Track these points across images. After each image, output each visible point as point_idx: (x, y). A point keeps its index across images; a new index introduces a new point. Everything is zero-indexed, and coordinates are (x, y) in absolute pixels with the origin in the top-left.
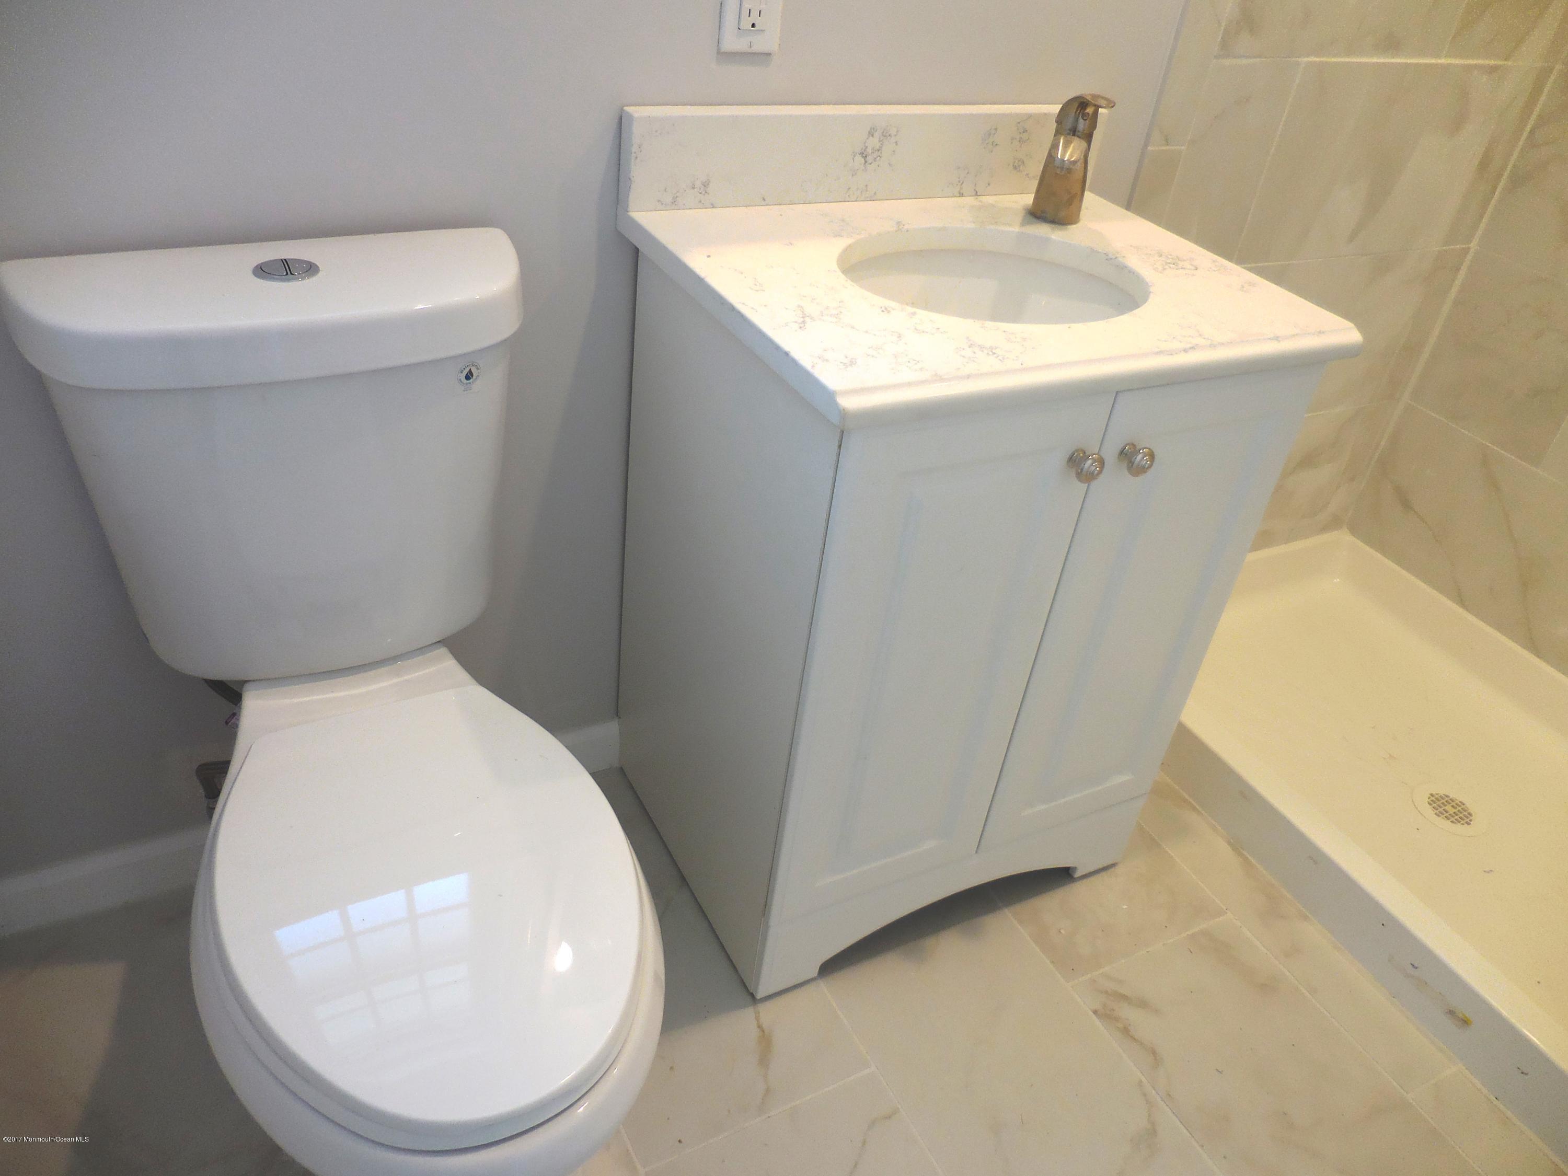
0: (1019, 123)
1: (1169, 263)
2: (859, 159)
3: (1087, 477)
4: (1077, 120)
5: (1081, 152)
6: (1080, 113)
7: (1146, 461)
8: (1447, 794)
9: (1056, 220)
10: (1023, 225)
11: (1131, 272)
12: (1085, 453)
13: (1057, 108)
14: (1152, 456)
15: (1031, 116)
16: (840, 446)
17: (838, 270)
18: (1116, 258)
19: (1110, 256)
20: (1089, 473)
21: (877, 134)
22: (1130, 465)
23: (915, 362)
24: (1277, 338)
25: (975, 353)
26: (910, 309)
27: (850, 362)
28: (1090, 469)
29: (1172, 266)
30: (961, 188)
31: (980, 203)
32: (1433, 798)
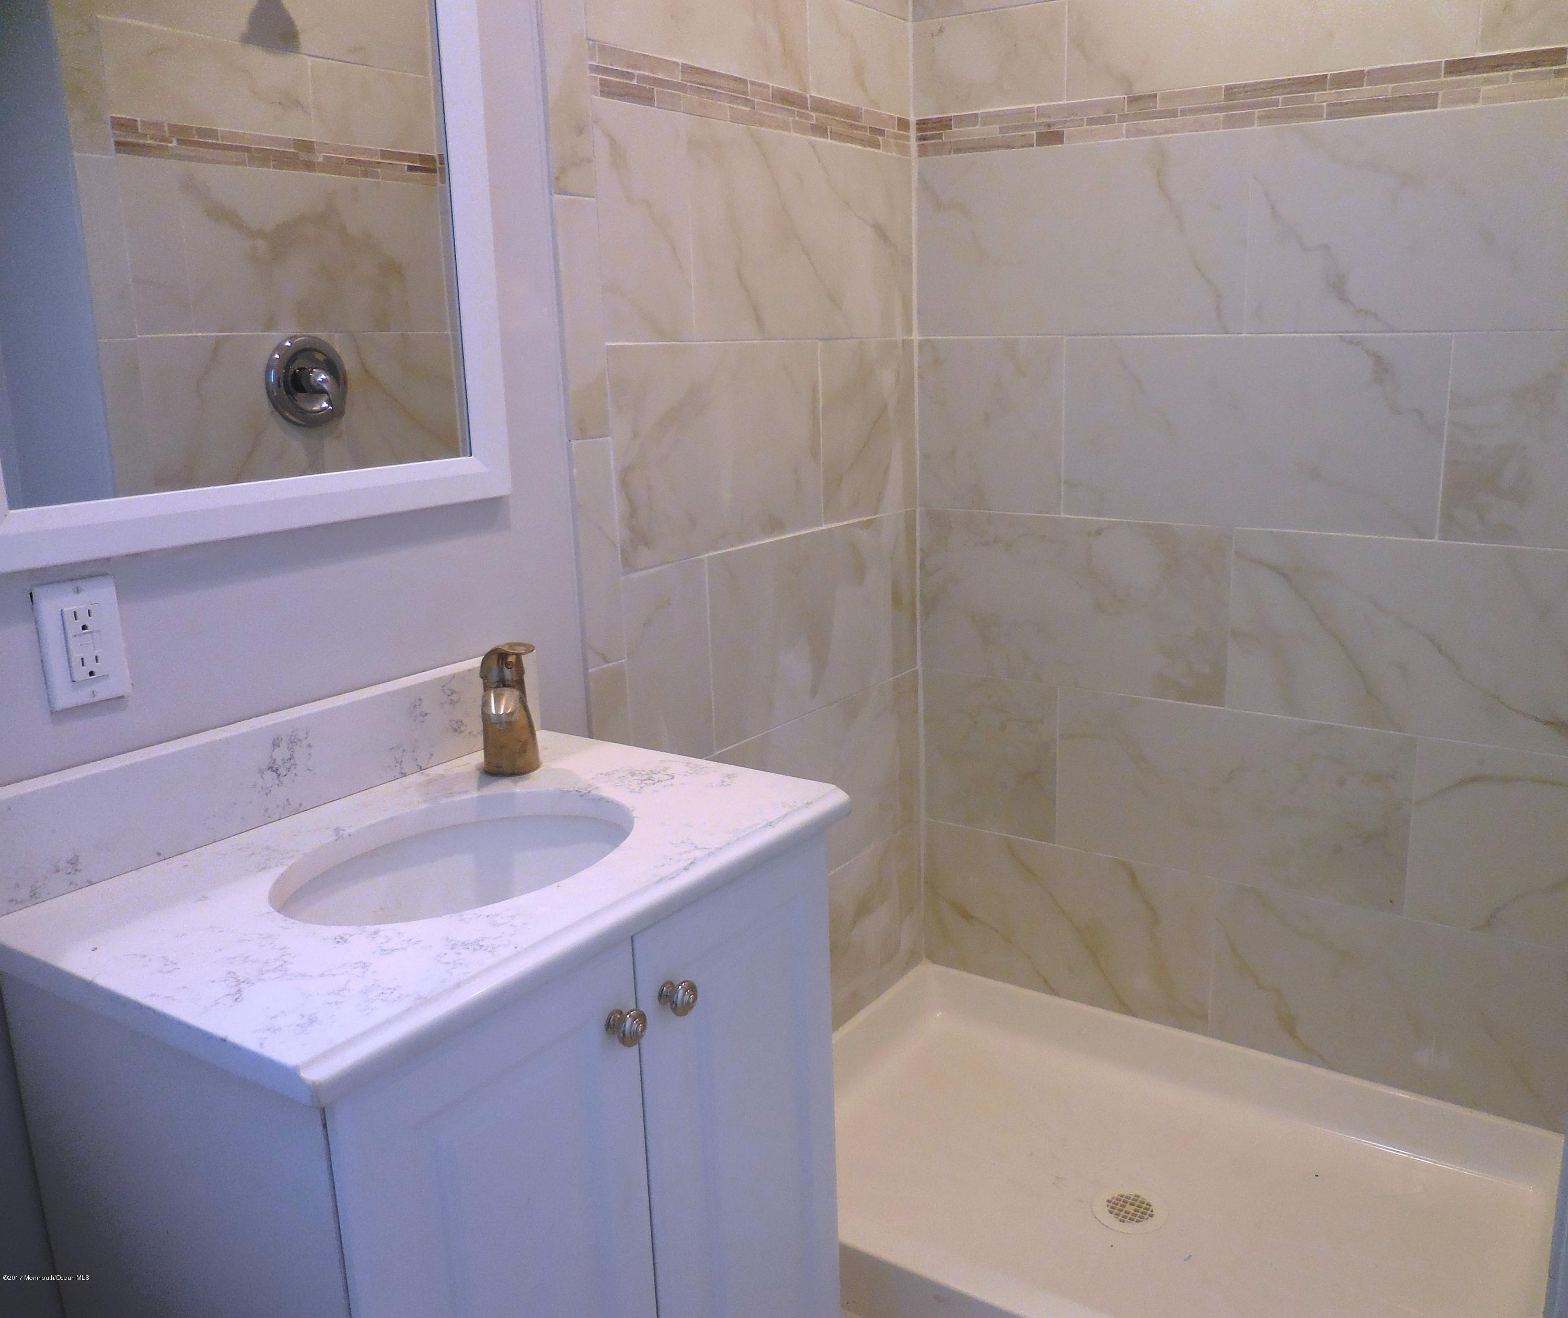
0: (444, 686)
1: (645, 780)
2: (270, 775)
3: (631, 1039)
4: (501, 671)
5: (516, 701)
6: (502, 663)
7: (689, 997)
8: (1120, 1194)
9: (516, 772)
10: (479, 789)
11: (609, 802)
12: (621, 1012)
13: (477, 662)
14: (692, 988)
15: (454, 677)
16: (325, 1126)
17: (271, 909)
18: (590, 792)
19: (584, 791)
20: (632, 1033)
21: (283, 745)
22: (674, 1006)
23: (390, 991)
24: (770, 824)
25: (459, 954)
26: (370, 929)
27: (309, 1019)
28: (632, 1029)
29: (648, 782)
30: (402, 768)
31: (427, 778)
32: (1111, 1204)
